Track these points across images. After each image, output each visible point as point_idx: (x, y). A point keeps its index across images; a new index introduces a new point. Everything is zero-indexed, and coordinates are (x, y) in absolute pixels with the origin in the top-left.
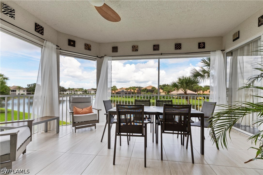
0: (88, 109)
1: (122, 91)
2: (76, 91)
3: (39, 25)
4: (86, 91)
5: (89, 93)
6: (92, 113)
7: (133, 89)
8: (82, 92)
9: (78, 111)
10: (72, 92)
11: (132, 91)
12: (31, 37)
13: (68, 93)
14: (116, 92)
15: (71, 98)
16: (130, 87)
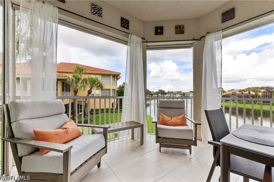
0: (179, 119)
1: (233, 94)
2: (175, 94)
3: (124, 19)
4: (184, 94)
5: (187, 96)
6: (185, 125)
7: (253, 90)
8: (180, 95)
9: (165, 119)
10: (171, 95)
11: (253, 93)
12: (117, 34)
13: (168, 96)
14: (222, 95)
15: (158, 101)
16: (247, 89)
